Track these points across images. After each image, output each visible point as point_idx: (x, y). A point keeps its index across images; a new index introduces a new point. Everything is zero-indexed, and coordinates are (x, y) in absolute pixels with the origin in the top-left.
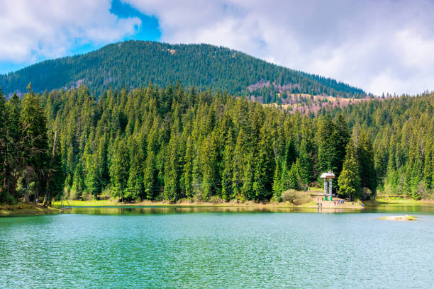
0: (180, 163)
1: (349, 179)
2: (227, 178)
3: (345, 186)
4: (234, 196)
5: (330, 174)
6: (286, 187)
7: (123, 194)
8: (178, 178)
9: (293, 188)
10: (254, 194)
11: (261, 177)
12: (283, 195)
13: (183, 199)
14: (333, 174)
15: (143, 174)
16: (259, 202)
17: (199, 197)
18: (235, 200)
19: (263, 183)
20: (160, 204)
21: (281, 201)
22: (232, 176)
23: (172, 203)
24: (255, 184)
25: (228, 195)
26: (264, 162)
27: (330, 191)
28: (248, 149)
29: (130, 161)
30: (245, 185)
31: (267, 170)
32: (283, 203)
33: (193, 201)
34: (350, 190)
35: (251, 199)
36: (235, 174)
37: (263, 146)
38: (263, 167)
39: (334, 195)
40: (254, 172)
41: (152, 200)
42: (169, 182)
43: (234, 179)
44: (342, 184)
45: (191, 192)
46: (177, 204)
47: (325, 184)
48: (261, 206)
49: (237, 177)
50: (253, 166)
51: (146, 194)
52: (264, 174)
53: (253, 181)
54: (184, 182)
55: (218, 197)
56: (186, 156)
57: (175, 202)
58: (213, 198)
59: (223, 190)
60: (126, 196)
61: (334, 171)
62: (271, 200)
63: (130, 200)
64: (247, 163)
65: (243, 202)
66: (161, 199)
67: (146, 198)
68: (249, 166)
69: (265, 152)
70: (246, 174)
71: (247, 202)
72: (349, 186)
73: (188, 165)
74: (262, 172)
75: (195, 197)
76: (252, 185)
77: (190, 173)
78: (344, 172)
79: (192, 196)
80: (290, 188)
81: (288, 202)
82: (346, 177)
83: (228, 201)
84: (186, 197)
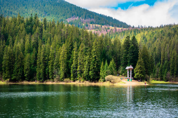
0: (46, 60)
1: (140, 70)
2: (74, 69)
3: (138, 73)
4: (77, 78)
5: (131, 67)
6: (107, 74)
7: (11, 77)
8: (45, 69)
9: (111, 75)
10: (90, 77)
11: (94, 68)
12: (106, 78)
13: (47, 80)
14: (132, 67)
15: (23, 66)
16: (92, 82)
17: (57, 79)
18: (78, 81)
19: (94, 71)
20: (34, 83)
21: (104, 81)
22: (77, 68)
23: (40, 82)
24: (90, 72)
25: (74, 78)
26: (95, 60)
27: (131, 76)
28: (86, 53)
29: (15, 58)
30: (84, 73)
31: (97, 65)
32: (106, 82)
33: (54, 81)
34: (141, 76)
35: (87, 80)
36: (78, 67)
37: (95, 52)
38: (94, 63)
39: (133, 78)
40: (90, 65)
41: (29, 81)
42: (40, 70)
43: (78, 69)
44: (137, 72)
45: (53, 76)
46: (44, 83)
47: (128, 72)
48: (93, 84)
49: (80, 68)
50: (89, 63)
51: (25, 77)
52: (95, 66)
53: (89, 70)
54: (49, 70)
55: (68, 79)
56: (50, 57)
57: (43, 82)
58: (65, 80)
59: (72, 75)
60: (12, 79)
61: (133, 66)
62: (99, 81)
63: (15, 80)
64: (86, 61)
65: (83, 82)
66: (34, 80)
67: (25, 80)
68: (87, 62)
69: (96, 55)
70: (85, 67)
71: (85, 82)
72: (140, 73)
73: (51, 61)
74: (94, 66)
75: (55, 79)
76: (89, 73)
77: (52, 66)
78: (138, 66)
79: (53, 79)
80: (109, 74)
81: (108, 82)
82: (139, 69)
83: (74, 81)
84: (49, 79)
